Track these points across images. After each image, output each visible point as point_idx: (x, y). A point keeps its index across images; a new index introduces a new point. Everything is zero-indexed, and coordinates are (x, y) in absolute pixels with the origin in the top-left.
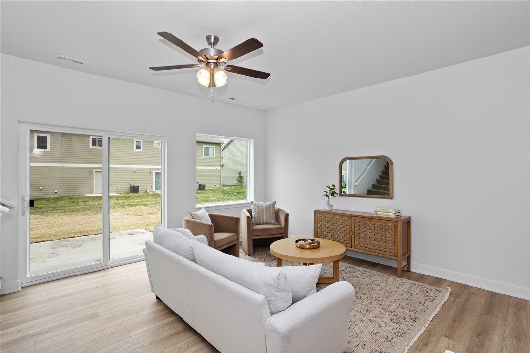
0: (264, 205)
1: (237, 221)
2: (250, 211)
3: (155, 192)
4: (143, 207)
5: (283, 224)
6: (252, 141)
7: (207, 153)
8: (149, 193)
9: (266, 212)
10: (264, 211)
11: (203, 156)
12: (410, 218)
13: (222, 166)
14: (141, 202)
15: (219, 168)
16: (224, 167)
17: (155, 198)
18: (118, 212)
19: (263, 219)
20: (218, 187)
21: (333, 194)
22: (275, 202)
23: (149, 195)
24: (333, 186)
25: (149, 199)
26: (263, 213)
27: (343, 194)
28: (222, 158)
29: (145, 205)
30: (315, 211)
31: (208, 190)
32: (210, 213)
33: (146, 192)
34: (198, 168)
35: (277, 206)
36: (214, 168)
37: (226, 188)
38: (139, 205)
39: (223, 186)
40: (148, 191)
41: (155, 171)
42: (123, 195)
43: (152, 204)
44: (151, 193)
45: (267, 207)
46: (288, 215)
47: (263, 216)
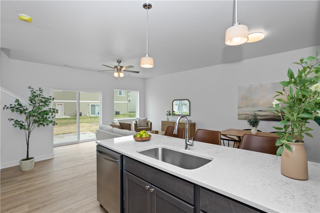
0: (142, 119)
1: (130, 125)
2: (136, 122)
3: (91, 116)
4: (85, 124)
5: (149, 127)
6: (138, 92)
7: (120, 94)
8: (87, 116)
9: (143, 122)
10: (142, 122)
11: (118, 95)
12: (195, 123)
13: (129, 101)
14: (84, 121)
15: (127, 102)
16: (130, 102)
17: (91, 119)
18: (72, 126)
19: (141, 125)
20: (126, 113)
21: (170, 114)
22: (147, 118)
23: (87, 117)
24: (170, 111)
25: (88, 120)
26: (141, 123)
27: (174, 115)
28: (129, 96)
29: (86, 123)
30: (162, 121)
31: (121, 115)
32: (120, 122)
33: (86, 115)
34: (114, 102)
35: (148, 120)
36: (125, 102)
37: (131, 114)
38: (83, 123)
39: (129, 112)
40: (87, 115)
41: (91, 104)
42: (73, 117)
43: (90, 122)
44: (89, 116)
45: (143, 120)
46: (151, 123)
47: (141, 124)
